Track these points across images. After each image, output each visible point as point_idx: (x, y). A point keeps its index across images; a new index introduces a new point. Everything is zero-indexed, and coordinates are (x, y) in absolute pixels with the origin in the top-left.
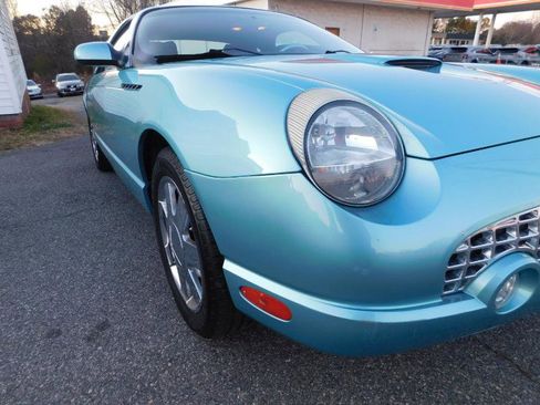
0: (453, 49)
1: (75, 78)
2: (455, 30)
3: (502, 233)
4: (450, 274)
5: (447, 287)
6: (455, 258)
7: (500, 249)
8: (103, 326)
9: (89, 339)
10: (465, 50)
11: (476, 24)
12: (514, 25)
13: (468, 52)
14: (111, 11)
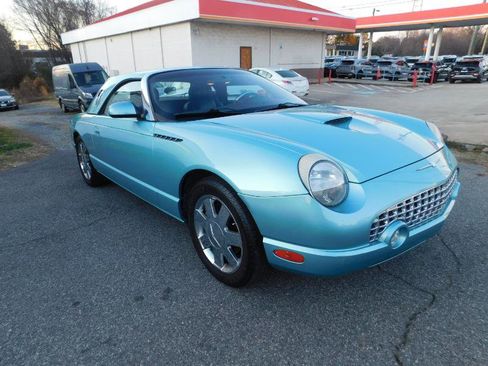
0: (344, 62)
1: (6, 95)
2: (342, 43)
3: (391, 213)
4: (372, 232)
5: (371, 238)
6: (373, 225)
7: (391, 220)
8: (168, 291)
9: (164, 299)
10: (352, 62)
11: (358, 38)
12: (387, 39)
13: (355, 64)
14: (34, 29)
